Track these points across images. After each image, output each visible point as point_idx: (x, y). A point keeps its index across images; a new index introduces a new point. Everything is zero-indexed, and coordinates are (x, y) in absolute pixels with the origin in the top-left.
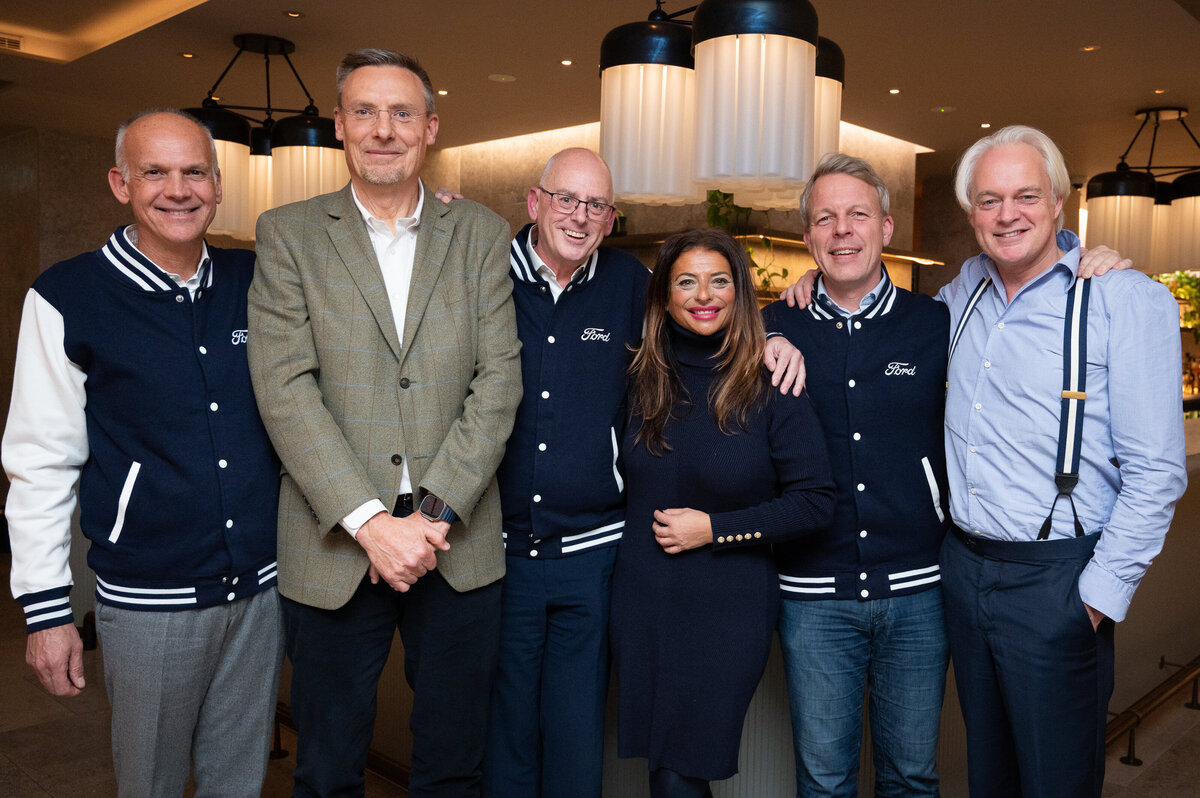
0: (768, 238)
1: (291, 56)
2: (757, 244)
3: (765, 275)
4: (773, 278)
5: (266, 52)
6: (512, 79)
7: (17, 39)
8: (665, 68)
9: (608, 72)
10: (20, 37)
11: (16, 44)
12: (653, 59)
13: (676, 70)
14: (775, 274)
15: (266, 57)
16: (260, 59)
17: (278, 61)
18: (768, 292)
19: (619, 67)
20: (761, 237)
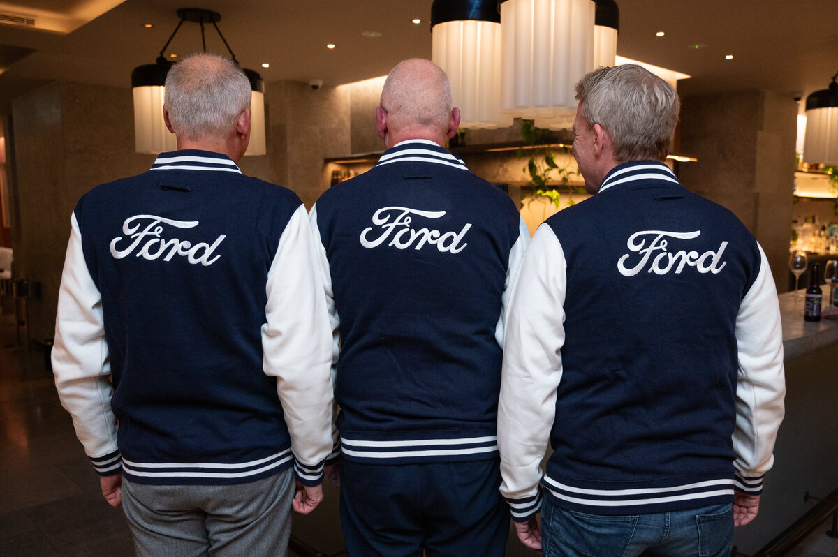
0: (567, 146)
1: (217, 24)
2: (559, 151)
3: (564, 174)
4: (571, 176)
5: (201, 21)
6: (379, 35)
7: (32, 18)
8: (479, 23)
9: (437, 28)
10: (35, 16)
11: (32, 22)
12: (470, 17)
13: (488, 24)
14: (571, 173)
15: (202, 25)
16: (197, 26)
17: (209, 27)
18: (567, 186)
19: (445, 24)
20: (561, 145)
